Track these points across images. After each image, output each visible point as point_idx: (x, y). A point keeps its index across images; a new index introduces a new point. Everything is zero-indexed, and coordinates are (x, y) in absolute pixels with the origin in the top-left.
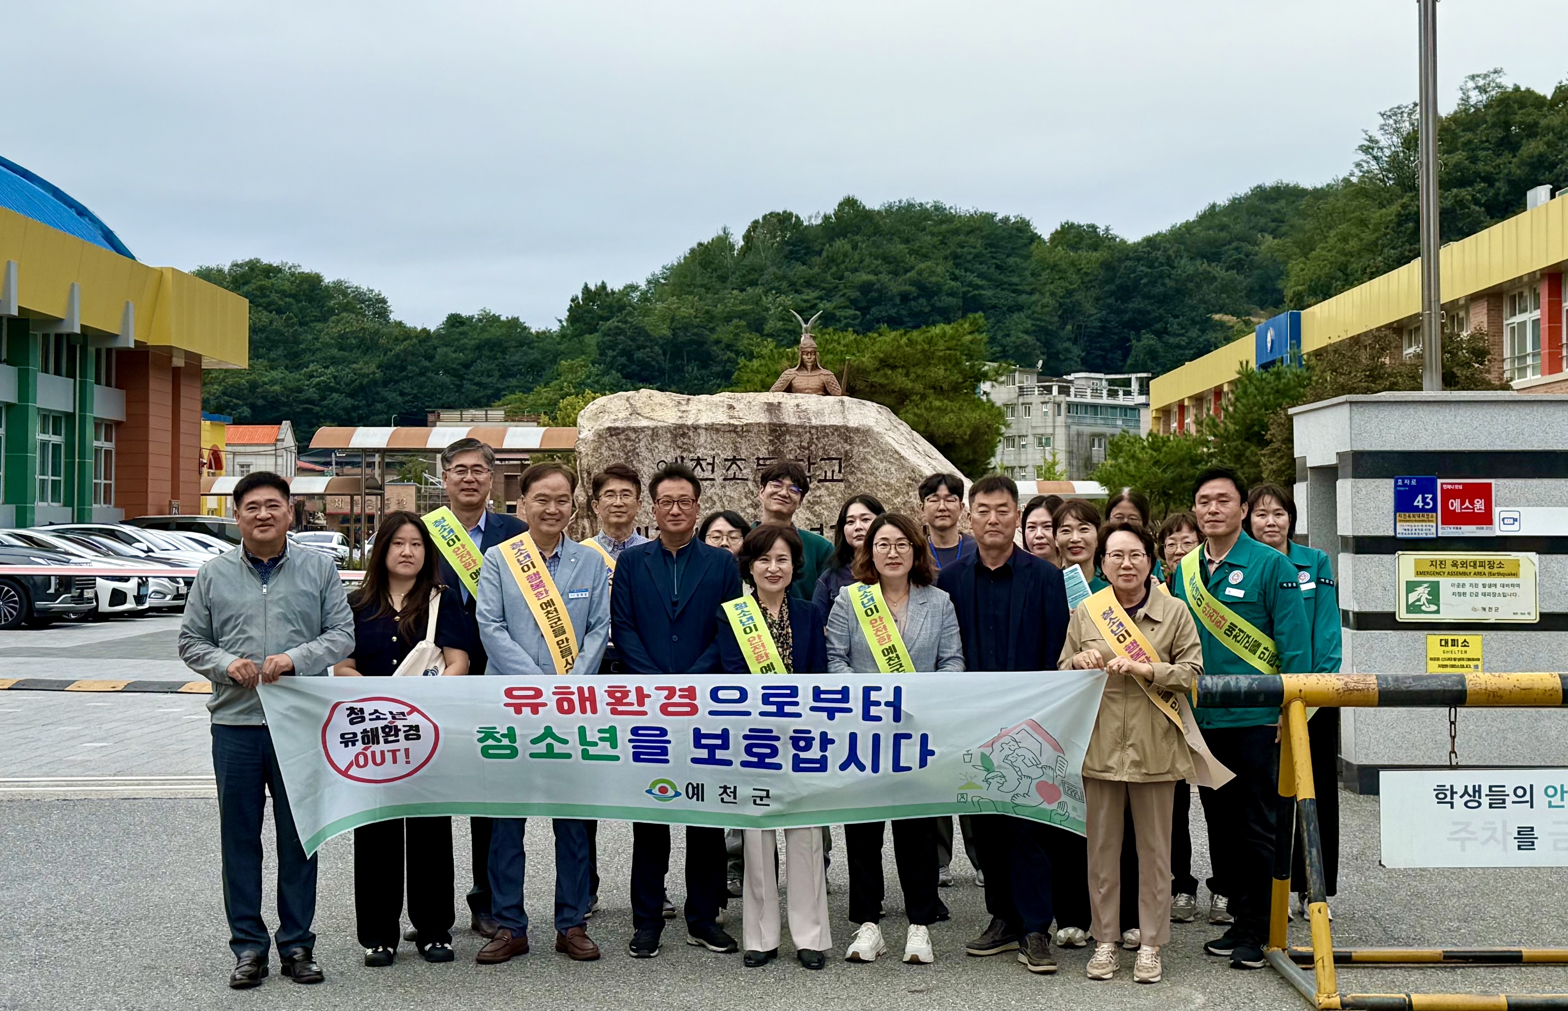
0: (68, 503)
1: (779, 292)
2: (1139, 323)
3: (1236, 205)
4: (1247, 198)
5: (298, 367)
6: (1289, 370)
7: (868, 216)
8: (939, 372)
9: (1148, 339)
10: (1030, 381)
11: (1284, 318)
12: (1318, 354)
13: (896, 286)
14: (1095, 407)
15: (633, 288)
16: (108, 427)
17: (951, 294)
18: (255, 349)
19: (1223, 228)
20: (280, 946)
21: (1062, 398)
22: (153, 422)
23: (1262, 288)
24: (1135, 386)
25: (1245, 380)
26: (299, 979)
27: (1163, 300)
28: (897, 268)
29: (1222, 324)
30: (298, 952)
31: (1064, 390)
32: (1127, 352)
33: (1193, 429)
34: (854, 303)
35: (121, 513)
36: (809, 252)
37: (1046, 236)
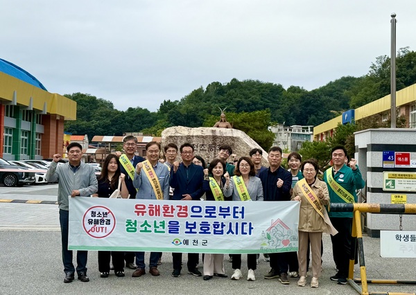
0: (29, 154)
1: (215, 103)
2: (311, 113)
3: (337, 82)
4: (340, 80)
5: (89, 121)
6: (351, 125)
7: (239, 83)
8: (258, 123)
9: (313, 117)
10: (282, 127)
11: (350, 111)
12: (359, 121)
13: (246, 102)
14: (299, 134)
15: (177, 101)
16: (39, 135)
17: (261, 104)
18: (78, 115)
19: (333, 88)
20: (77, 271)
21: (290, 132)
22: (51, 134)
23: (344, 104)
24: (309, 129)
25: (339, 127)
26: (82, 280)
27: (317, 106)
28: (247, 97)
29: (332, 113)
30: (82, 273)
31: (290, 130)
32: (307, 120)
33: (325, 140)
34: (235, 106)
35: (42, 157)
36: (223, 92)
37: (286, 89)
